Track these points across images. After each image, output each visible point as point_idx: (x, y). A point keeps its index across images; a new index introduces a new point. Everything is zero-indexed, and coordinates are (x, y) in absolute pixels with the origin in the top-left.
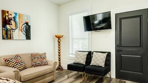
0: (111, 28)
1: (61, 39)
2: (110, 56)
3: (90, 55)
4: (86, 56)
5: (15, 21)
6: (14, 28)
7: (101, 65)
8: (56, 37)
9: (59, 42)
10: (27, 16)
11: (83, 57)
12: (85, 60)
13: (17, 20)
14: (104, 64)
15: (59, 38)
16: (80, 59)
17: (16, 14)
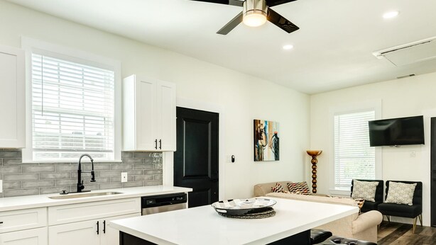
0: (424, 143)
1: (318, 158)
2: (421, 189)
3: (381, 188)
4: (375, 189)
5: (265, 133)
6: (264, 144)
7: (406, 203)
8: (309, 153)
9: (314, 164)
10: (276, 123)
11: (371, 190)
12: (374, 195)
13: (267, 132)
14: (411, 201)
15: (314, 155)
16: (365, 193)
17: (266, 122)
